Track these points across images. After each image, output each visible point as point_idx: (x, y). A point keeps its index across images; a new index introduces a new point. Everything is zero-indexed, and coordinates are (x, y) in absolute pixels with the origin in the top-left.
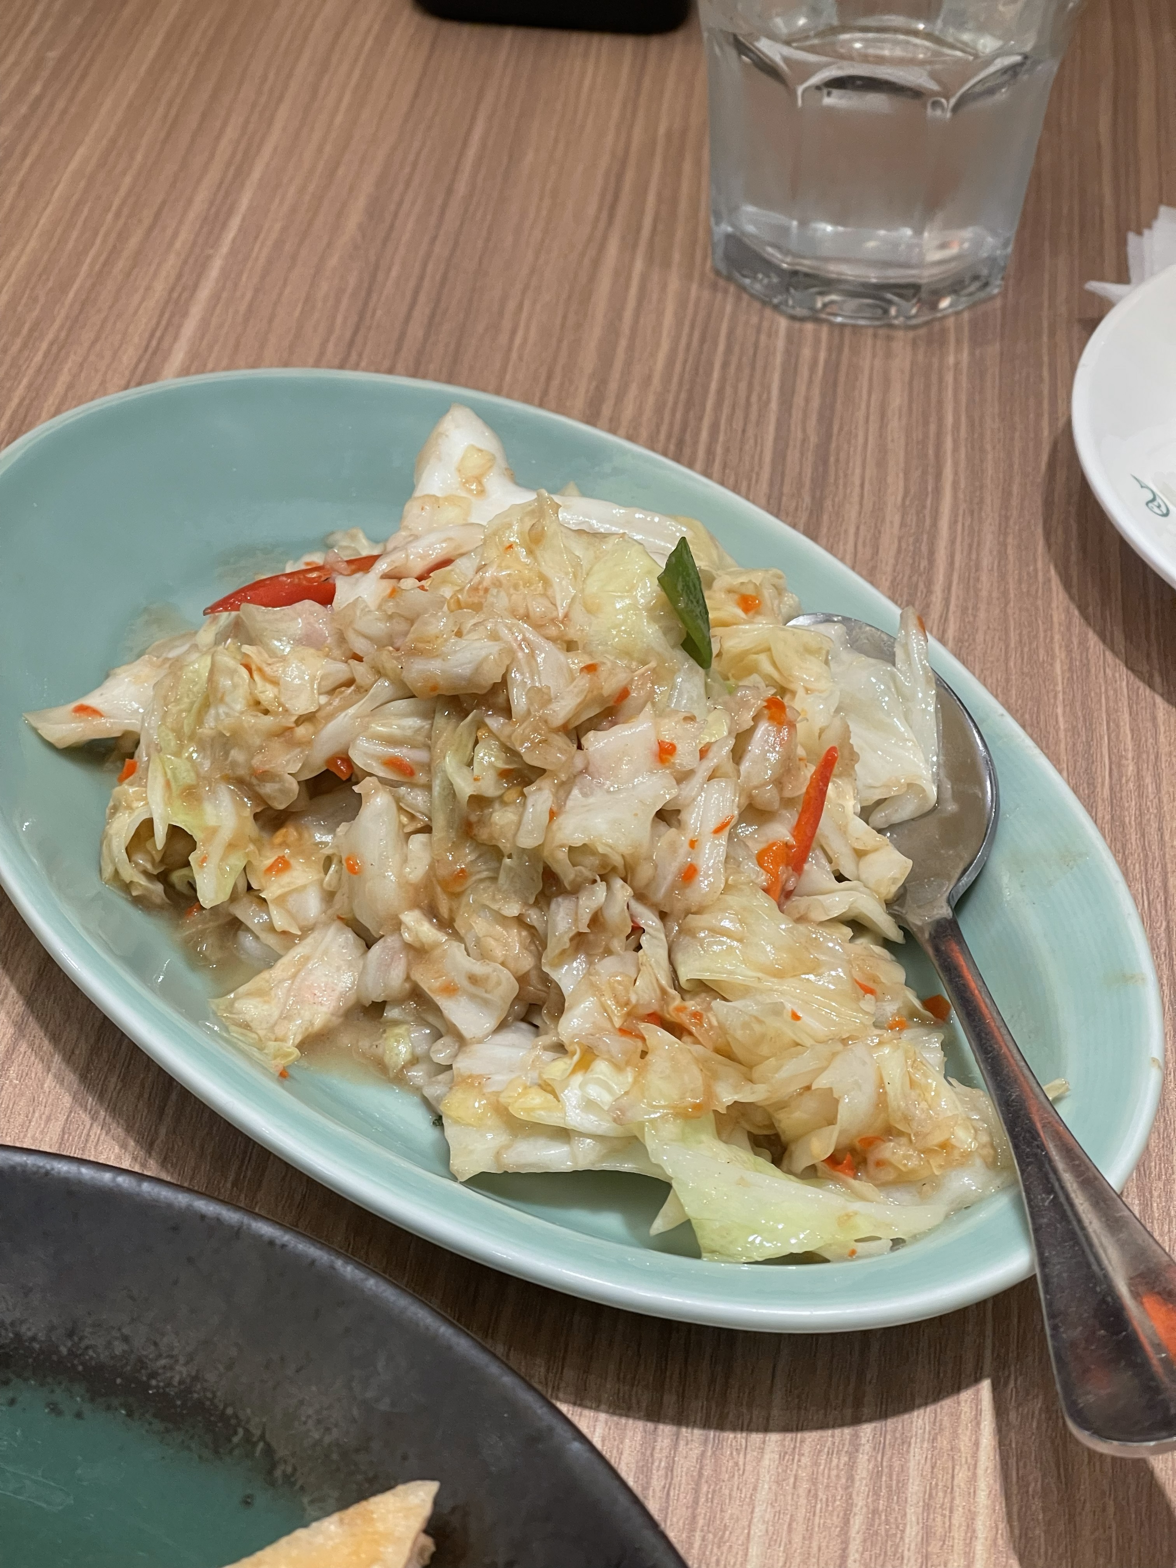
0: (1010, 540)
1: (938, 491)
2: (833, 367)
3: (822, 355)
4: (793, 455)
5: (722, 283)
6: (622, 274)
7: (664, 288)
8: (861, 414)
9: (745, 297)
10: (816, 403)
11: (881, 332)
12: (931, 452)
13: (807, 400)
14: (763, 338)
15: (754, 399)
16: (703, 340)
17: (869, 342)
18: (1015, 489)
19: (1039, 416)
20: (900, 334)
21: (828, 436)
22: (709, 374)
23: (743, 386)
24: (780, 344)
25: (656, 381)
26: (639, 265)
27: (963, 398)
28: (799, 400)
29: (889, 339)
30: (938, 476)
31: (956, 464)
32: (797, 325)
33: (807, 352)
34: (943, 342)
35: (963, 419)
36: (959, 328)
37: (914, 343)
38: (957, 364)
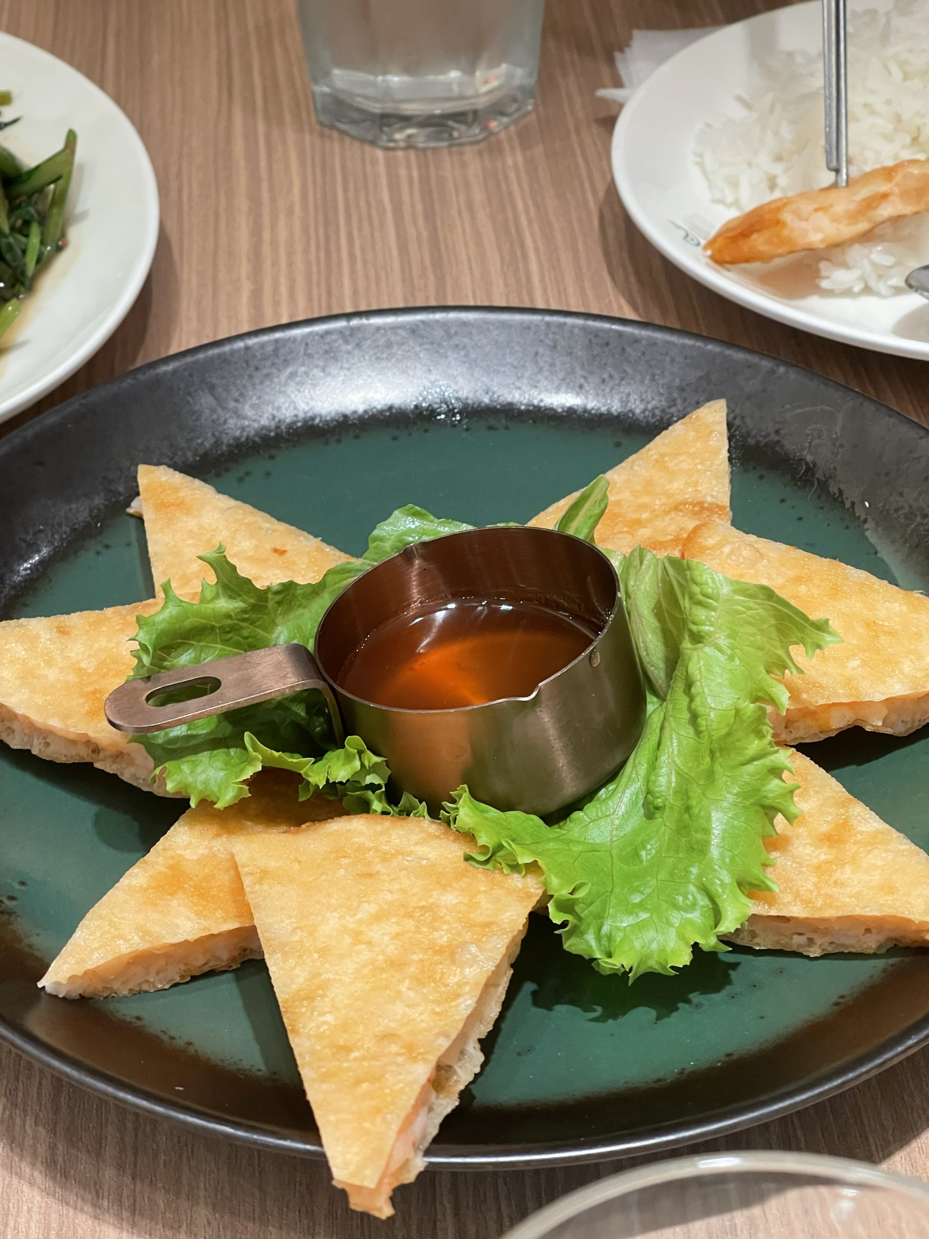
0: (586, 283)
1: (525, 256)
2: (425, 180)
3: (415, 173)
4: (413, 248)
5: (326, 131)
6: (250, 135)
7: (284, 142)
8: (454, 211)
9: (347, 139)
10: (419, 208)
11: (455, 149)
12: (513, 230)
13: (413, 206)
14: (368, 167)
15: (374, 212)
16: (324, 175)
17: (447, 158)
18: (581, 247)
19: (584, 193)
20: (468, 149)
21: (435, 229)
22: (335, 198)
23: (363, 203)
24: (382, 169)
25: (297, 209)
26: (261, 128)
27: (526, 188)
28: (407, 207)
29: (461, 153)
30: (522, 245)
31: (533, 235)
32: (391, 154)
33: (403, 172)
34: (501, 152)
35: (530, 203)
36: (510, 139)
37: (480, 153)
38: (515, 165)
